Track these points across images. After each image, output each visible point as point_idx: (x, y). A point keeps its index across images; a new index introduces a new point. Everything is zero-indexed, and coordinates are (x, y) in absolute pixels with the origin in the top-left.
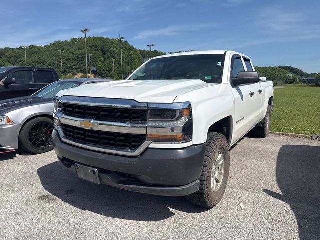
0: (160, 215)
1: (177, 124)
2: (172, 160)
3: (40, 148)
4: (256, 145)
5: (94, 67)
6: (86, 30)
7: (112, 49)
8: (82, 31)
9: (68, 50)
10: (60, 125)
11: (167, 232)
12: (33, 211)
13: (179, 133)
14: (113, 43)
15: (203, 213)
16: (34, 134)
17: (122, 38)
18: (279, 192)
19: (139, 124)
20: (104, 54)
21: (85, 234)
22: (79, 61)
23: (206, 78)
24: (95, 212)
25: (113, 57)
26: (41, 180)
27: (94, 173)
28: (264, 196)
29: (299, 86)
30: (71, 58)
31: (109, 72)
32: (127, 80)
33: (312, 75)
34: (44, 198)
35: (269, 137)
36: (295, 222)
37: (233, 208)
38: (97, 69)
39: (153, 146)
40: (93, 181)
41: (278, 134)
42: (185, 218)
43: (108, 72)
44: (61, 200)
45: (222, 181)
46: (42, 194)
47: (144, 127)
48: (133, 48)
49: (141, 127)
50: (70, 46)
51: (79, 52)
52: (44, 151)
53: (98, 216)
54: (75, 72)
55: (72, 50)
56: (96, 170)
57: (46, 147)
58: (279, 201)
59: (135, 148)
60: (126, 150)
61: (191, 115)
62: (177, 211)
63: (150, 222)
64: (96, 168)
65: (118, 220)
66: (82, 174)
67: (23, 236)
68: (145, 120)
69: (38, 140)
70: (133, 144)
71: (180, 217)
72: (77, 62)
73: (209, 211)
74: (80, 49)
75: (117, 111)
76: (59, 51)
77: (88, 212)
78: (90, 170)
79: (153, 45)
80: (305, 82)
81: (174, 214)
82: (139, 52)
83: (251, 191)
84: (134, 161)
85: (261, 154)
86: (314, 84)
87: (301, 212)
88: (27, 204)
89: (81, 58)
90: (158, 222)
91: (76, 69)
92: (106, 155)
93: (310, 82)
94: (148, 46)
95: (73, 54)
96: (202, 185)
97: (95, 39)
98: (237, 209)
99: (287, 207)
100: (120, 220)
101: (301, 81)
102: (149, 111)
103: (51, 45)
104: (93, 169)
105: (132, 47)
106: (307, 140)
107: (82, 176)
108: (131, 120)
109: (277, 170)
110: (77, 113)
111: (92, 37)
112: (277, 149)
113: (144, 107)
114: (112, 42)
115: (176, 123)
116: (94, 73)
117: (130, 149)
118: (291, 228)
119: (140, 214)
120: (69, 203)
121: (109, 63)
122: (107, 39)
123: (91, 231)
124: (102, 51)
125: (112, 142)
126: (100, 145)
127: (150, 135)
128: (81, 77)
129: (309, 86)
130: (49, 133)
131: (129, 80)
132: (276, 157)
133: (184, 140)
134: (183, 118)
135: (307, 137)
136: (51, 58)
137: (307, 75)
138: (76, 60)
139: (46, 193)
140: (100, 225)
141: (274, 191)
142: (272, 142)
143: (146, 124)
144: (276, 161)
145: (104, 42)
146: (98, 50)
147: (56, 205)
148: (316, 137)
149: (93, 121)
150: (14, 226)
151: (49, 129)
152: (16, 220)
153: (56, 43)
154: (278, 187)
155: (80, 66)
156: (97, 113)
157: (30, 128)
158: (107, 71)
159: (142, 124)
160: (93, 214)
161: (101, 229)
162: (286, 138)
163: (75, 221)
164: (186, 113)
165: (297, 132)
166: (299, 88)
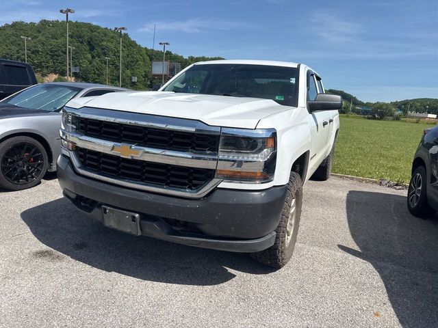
0: (216, 277)
1: (258, 158)
2: (250, 205)
3: (18, 182)
4: (318, 190)
5: (76, 66)
6: (69, 11)
7: (105, 43)
8: (61, 11)
9: (36, 37)
10: (72, 150)
11: (230, 299)
12: (31, 273)
13: (259, 169)
14: (106, 35)
15: (272, 274)
16: (9, 160)
17: (123, 28)
18: (356, 248)
19: (206, 154)
20: (92, 48)
21: (118, 303)
22: (53, 56)
23: (277, 98)
24: (125, 274)
25: (105, 54)
26: (30, 228)
27: (134, 218)
28: (341, 254)
29: (353, 117)
30: (40, 50)
31: (98, 75)
32: (160, 92)
33: (368, 104)
34: (42, 254)
35: (331, 180)
36: (381, 284)
37: (306, 267)
38: (80, 70)
39: (224, 185)
40: (129, 230)
41: (341, 177)
42: (250, 281)
43: (96, 76)
44: (69, 258)
45: (292, 233)
46: (38, 249)
47: (214, 160)
48: (136, 45)
49: (210, 159)
50: (39, 32)
51: (53, 42)
52: (25, 186)
53: (131, 279)
54: (45, 71)
55: (41, 37)
56: (137, 215)
57: (27, 180)
58: (359, 259)
59: (196, 187)
60: (183, 190)
61: (275, 146)
62: (237, 272)
63: (205, 287)
64: (136, 212)
65: (161, 284)
66: (112, 221)
67: (24, 309)
68: (214, 150)
69: (15, 169)
70: (194, 182)
71: (242, 279)
72: (49, 57)
73: (277, 272)
74: (54, 37)
75: (172, 135)
76: (22, 37)
77: (114, 274)
78: (128, 215)
79: (167, 44)
80: (358, 112)
81: (234, 276)
82: (144, 52)
83: (323, 247)
84: (197, 205)
85: (325, 201)
86: (370, 116)
87: (387, 272)
88: (18, 263)
89: (56, 51)
90: (216, 286)
91: (47, 67)
92: (153, 196)
93: (365, 113)
94: (160, 44)
95: (43, 43)
96: (277, 238)
97: (78, 25)
98: (311, 268)
99: (369, 266)
100: (163, 285)
101: (353, 111)
102: (221, 139)
103: (7, 26)
104: (133, 214)
105: (134, 42)
106: (375, 185)
107: (111, 223)
108: (193, 148)
109: (349, 222)
110: (106, 133)
111: (74, 22)
112: (343, 195)
113: (215, 132)
114: (105, 32)
115: (256, 155)
116: (75, 75)
117: (190, 188)
118: (378, 291)
119: (188, 276)
120: (84, 262)
121: (99, 63)
122: (98, 28)
123: (126, 300)
124: (89, 44)
125: (162, 178)
126: (143, 180)
127: (220, 170)
128: (55, 81)
129: (364, 117)
130: (32, 160)
131: (163, 90)
132: (345, 205)
133: (265, 179)
134: (265, 150)
135: (376, 182)
136: (7, 46)
137: (361, 104)
138: (48, 54)
139: (45, 247)
140: (137, 292)
141: (350, 247)
142: (335, 186)
143: (215, 155)
144: (345, 210)
145: (92, 31)
146: (82, 43)
147: (64, 264)
148: (386, 182)
149: (134, 147)
150: (6, 295)
151: (34, 154)
152: (6, 286)
153: (15, 25)
154: (353, 242)
155: (54, 63)
156: (140, 135)
157: (4, 152)
158: (94, 74)
159: (210, 154)
160: (123, 276)
161: (139, 297)
162: (351, 181)
163: (100, 286)
164: (271, 143)
165: (362, 175)
166: (353, 119)
